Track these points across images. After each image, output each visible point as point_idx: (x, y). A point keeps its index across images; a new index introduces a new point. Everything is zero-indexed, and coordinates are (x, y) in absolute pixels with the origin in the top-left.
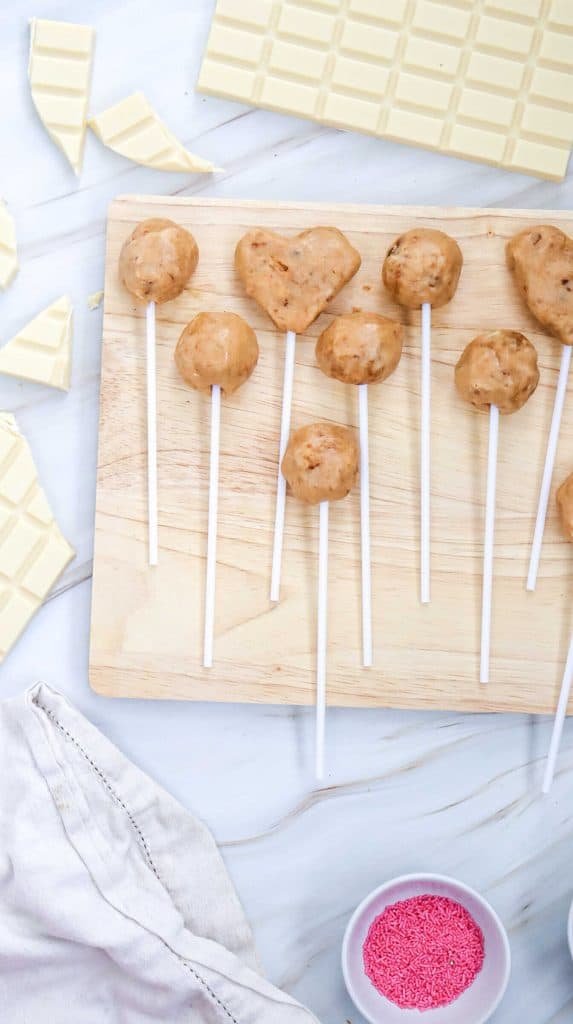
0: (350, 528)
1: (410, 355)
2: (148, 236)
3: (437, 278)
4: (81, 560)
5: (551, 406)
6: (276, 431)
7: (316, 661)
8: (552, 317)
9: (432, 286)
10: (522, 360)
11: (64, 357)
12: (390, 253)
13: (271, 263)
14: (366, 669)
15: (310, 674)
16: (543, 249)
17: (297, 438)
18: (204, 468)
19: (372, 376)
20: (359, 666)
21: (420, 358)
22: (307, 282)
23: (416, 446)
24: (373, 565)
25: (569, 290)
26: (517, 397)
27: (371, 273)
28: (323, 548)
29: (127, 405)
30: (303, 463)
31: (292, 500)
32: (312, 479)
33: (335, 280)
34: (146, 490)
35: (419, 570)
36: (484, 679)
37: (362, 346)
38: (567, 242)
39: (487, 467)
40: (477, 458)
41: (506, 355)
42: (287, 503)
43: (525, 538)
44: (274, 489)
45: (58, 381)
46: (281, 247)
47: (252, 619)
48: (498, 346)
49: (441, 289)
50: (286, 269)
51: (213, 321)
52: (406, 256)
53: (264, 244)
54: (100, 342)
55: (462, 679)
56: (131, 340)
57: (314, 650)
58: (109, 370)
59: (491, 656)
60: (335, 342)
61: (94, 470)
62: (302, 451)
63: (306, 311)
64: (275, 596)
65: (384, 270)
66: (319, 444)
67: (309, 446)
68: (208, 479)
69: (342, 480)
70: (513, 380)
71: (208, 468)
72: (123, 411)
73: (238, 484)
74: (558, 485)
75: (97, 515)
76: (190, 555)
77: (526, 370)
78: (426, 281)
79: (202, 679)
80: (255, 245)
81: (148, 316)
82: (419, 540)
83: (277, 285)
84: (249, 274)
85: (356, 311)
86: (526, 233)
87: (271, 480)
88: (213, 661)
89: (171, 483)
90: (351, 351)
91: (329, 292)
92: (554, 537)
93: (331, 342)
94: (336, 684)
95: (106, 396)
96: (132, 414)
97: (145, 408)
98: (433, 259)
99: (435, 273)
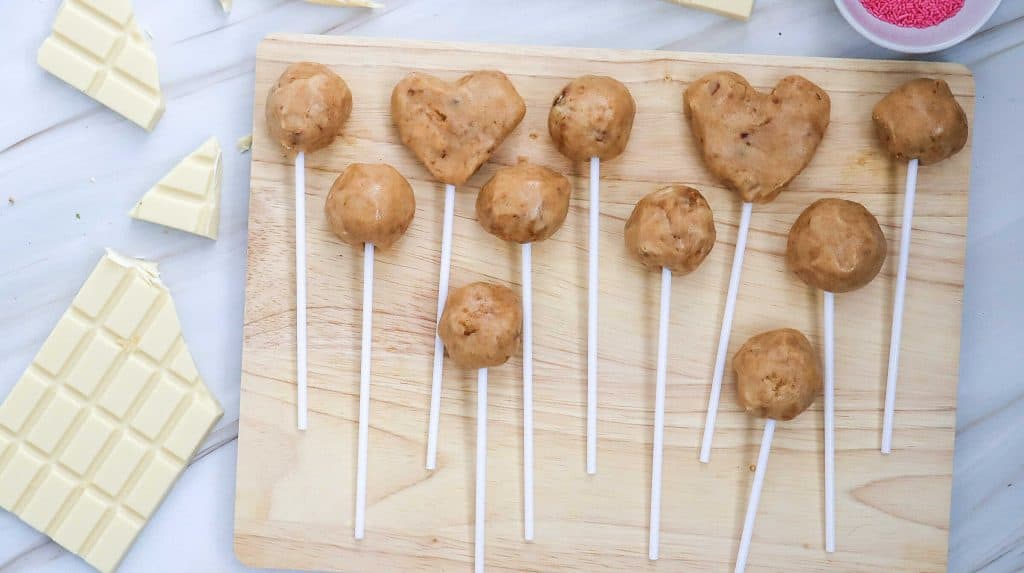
0: (512, 392)
1: (579, 209)
2: (295, 82)
3: (604, 133)
4: (226, 421)
5: (729, 266)
6: (435, 288)
7: (473, 533)
8: (730, 172)
9: (598, 140)
10: (695, 222)
11: (210, 205)
12: (556, 103)
13: (428, 111)
14: (528, 543)
15: (467, 546)
16: (721, 101)
17: (453, 301)
18: (357, 326)
19: (534, 234)
20: (521, 540)
21: (588, 210)
22: (466, 132)
23: (584, 306)
24: (536, 432)
25: (748, 144)
26: (689, 260)
27: (537, 120)
28: (481, 415)
29: (276, 258)
30: (457, 328)
31: (449, 362)
32: (468, 345)
33: (498, 131)
34: (295, 348)
35: (585, 439)
36: (653, 555)
37: (522, 206)
38: (748, 92)
39: (658, 330)
40: (650, 320)
41: (678, 217)
42: (444, 365)
43: (700, 406)
44: (431, 349)
45: (205, 230)
46: (440, 94)
47: (407, 487)
48: (670, 205)
49: (609, 143)
50: (444, 118)
51: (363, 175)
52: (571, 109)
53: (421, 91)
54: (248, 189)
55: (629, 554)
56: (280, 188)
57: (472, 521)
58: (257, 221)
59: (661, 530)
60: (494, 199)
61: (242, 326)
62: (457, 315)
63: (465, 164)
64: (431, 465)
65: (550, 120)
66: (476, 309)
67: (465, 310)
68: (360, 338)
69: (501, 347)
70: (685, 243)
71: (361, 326)
72: (273, 264)
73: (394, 345)
74: (736, 349)
75: (243, 375)
76: (342, 418)
77: (700, 233)
78: (593, 136)
79: (354, 550)
80: (412, 92)
81: (297, 164)
82: (585, 406)
83: (434, 135)
84: (406, 123)
85: (521, 160)
86: (704, 82)
87: (429, 340)
88: (365, 531)
89: (321, 342)
90: (511, 210)
91: (490, 143)
92: (732, 406)
93: (491, 198)
94: (495, 557)
95: (254, 249)
96: (280, 268)
97: (294, 262)
98: (600, 112)
99: (603, 127)
